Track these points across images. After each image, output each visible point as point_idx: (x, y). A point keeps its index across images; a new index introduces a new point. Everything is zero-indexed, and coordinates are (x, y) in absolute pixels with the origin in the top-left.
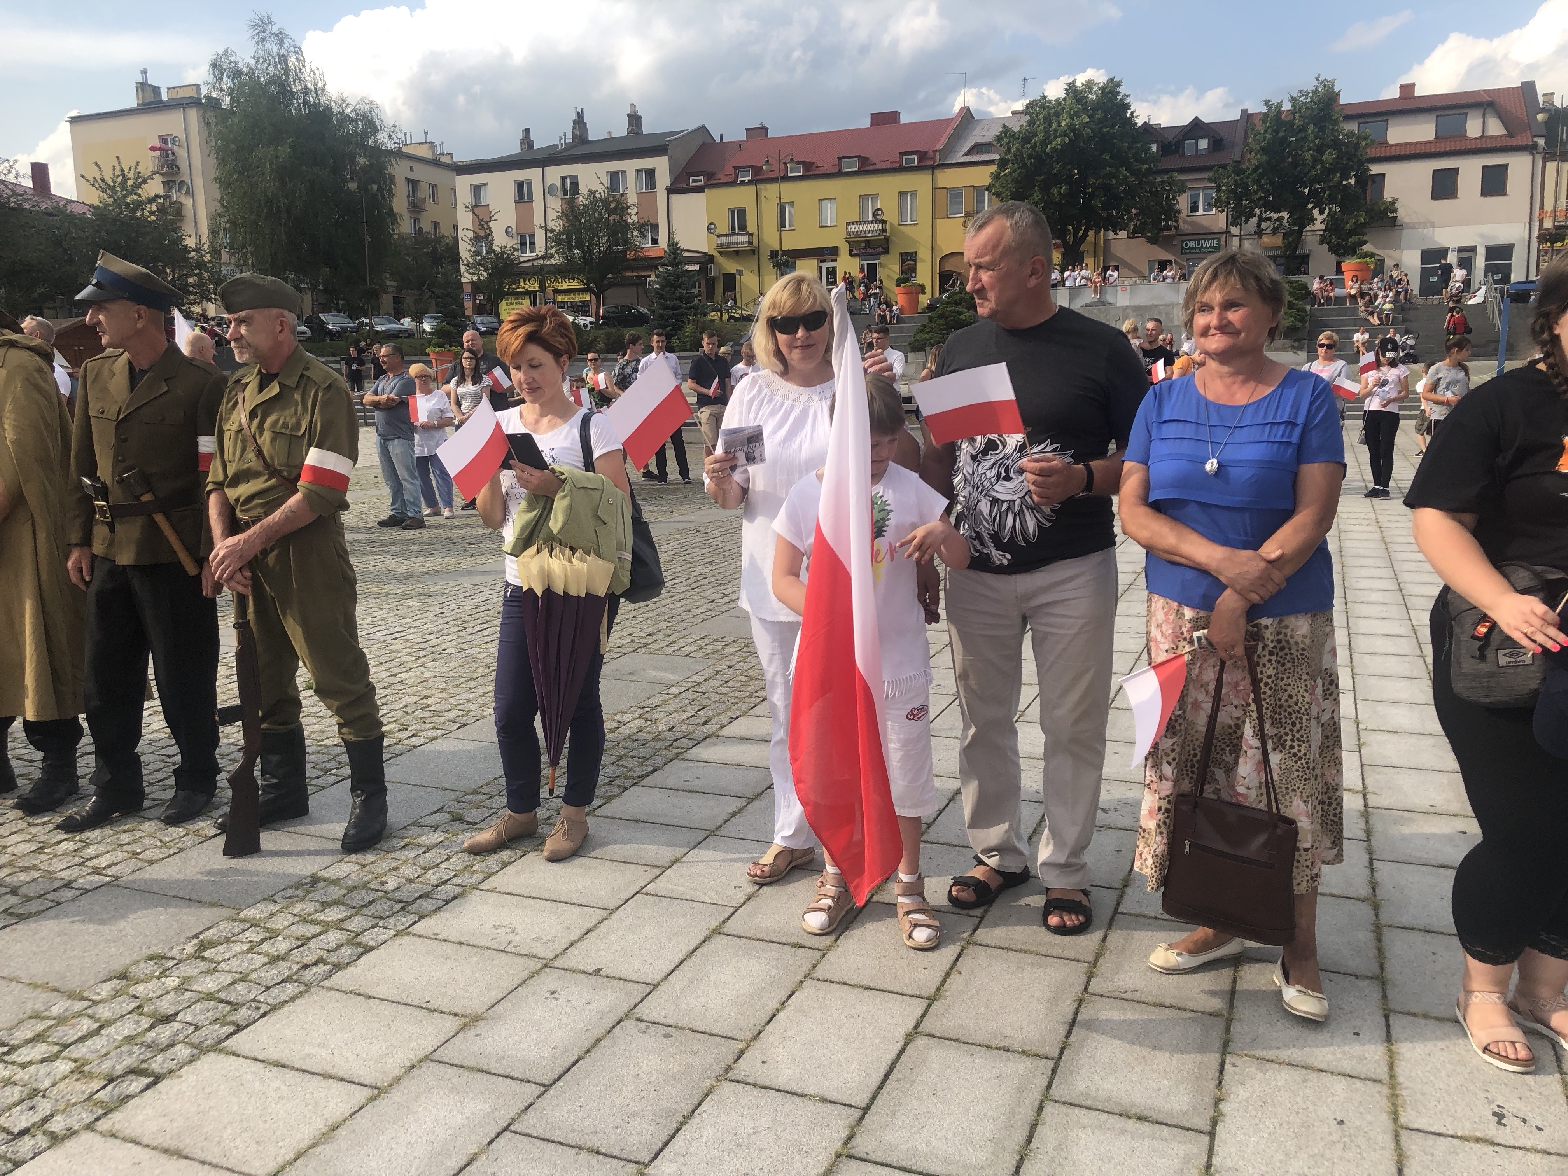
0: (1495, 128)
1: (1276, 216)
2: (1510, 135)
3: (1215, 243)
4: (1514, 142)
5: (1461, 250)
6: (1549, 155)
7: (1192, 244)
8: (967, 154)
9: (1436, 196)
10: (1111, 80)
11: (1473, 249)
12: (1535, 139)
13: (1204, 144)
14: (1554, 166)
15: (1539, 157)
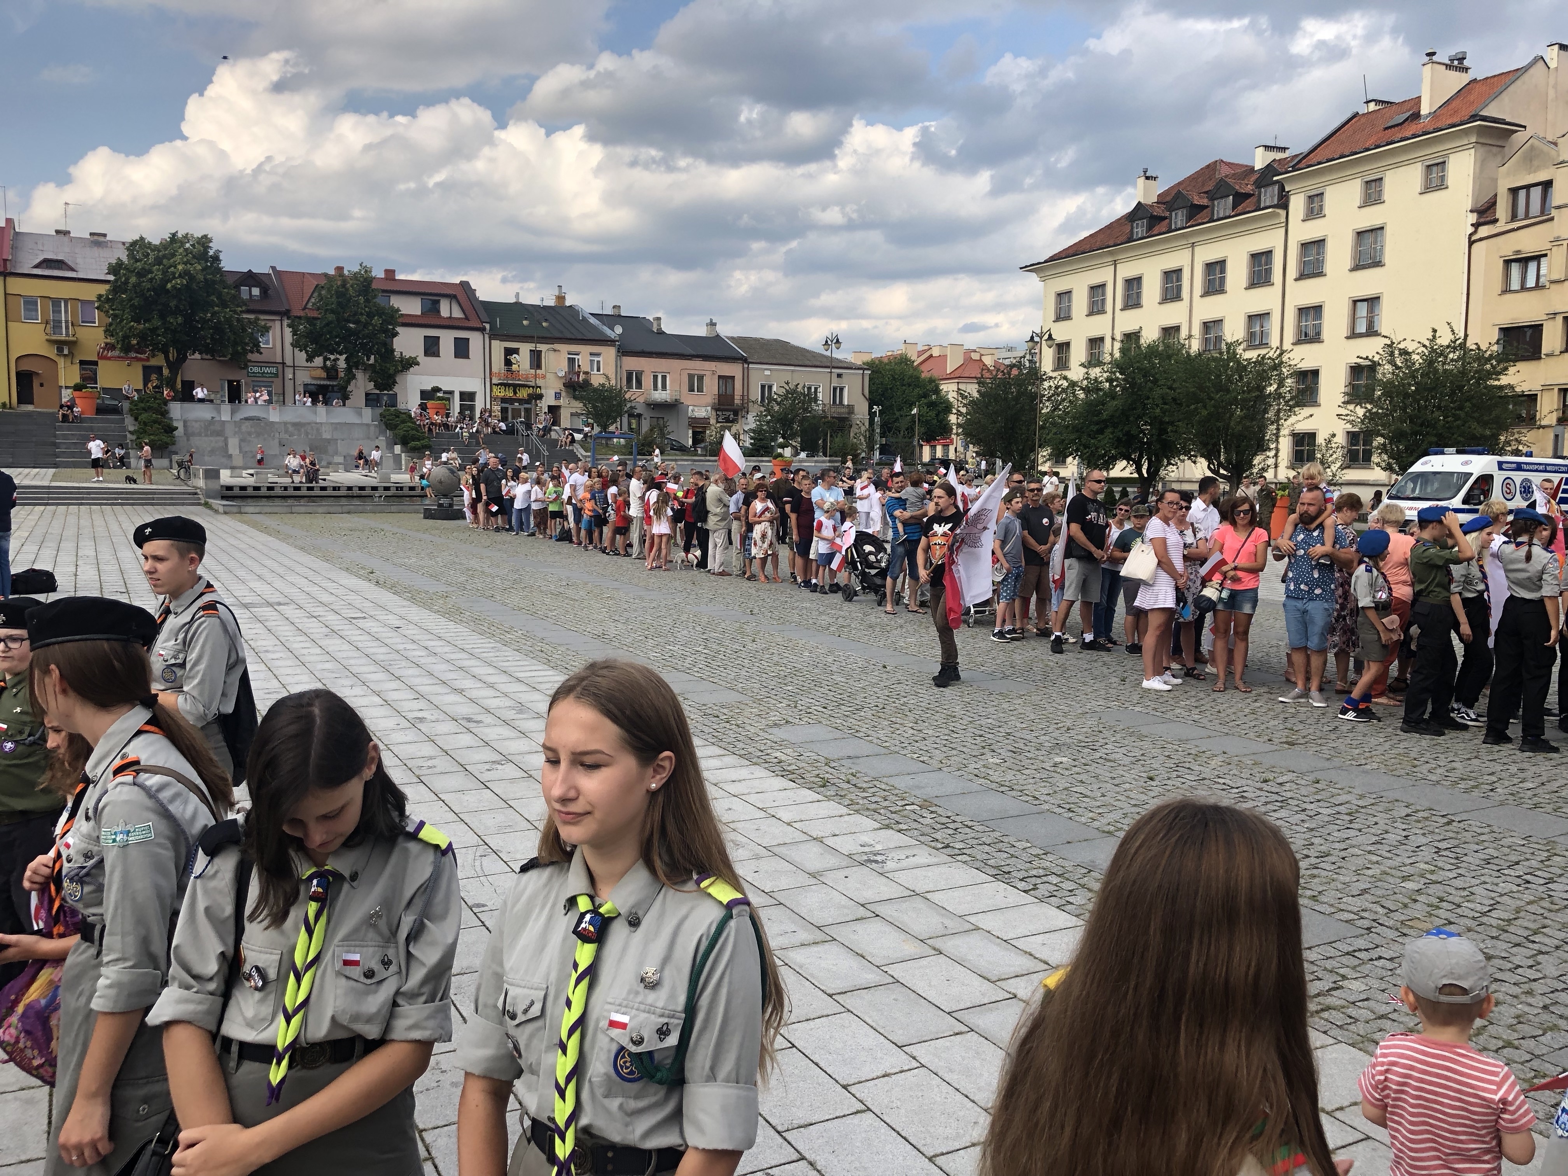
0: (457, 313)
1: (332, 357)
2: (467, 318)
3: (274, 370)
4: (471, 324)
5: (445, 391)
6: (494, 336)
7: (256, 370)
8: (36, 267)
9: (429, 354)
10: (205, 236)
11: (452, 392)
12: (482, 324)
13: (256, 291)
14: (496, 343)
15: (487, 336)
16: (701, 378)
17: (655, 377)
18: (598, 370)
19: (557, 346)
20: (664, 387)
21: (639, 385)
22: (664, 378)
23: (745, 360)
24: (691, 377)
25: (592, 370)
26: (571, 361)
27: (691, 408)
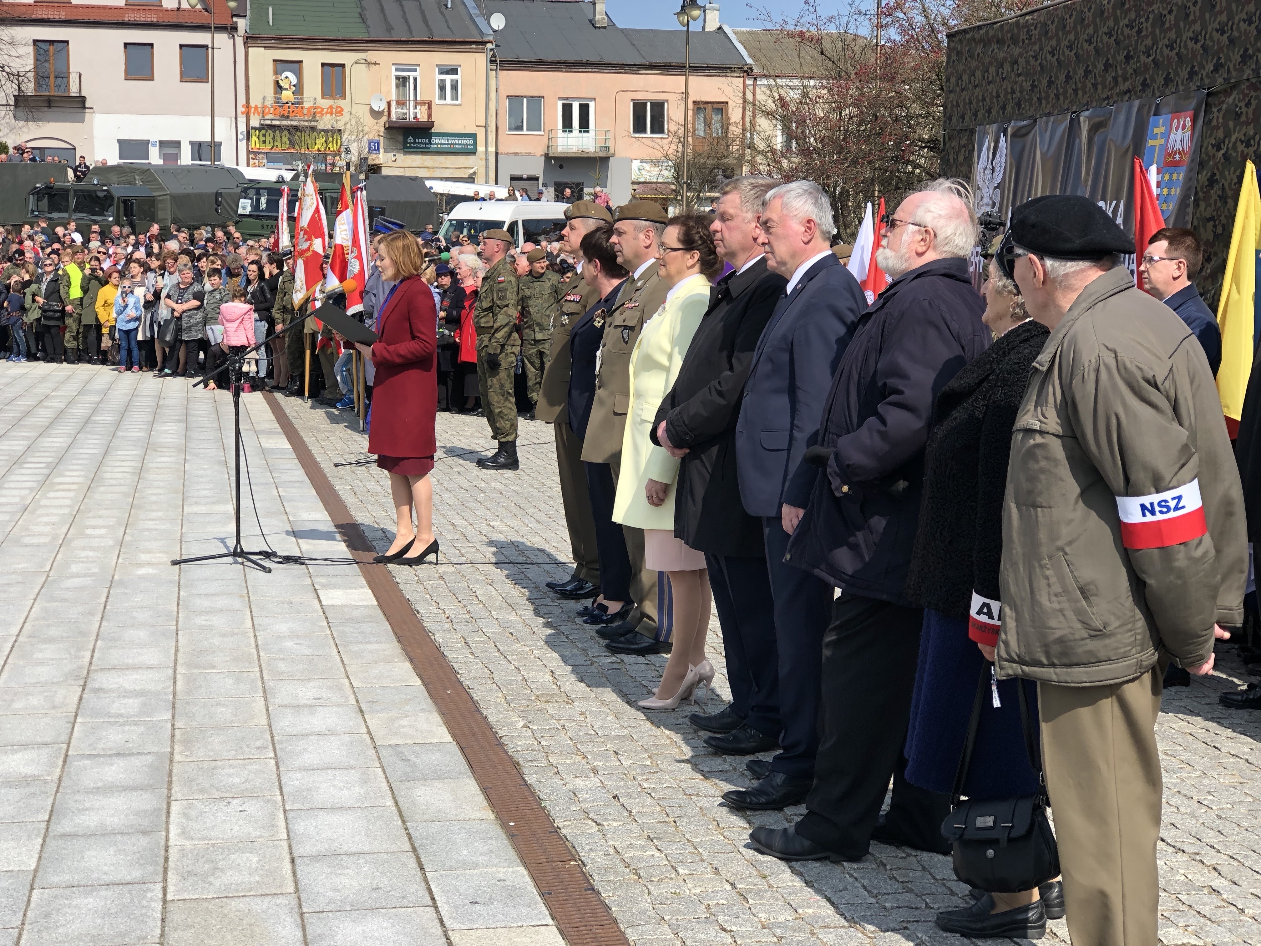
2: (208, 10)
4: (211, 20)
5: (163, 144)
6: (250, 40)
9: (130, 75)
11: (177, 144)
12: (235, 19)
14: (256, 52)
15: (240, 41)
16: (659, 108)
17: (567, 110)
18: (455, 97)
19: (372, 56)
20: (584, 125)
21: (535, 124)
22: (584, 109)
23: (747, 72)
24: (639, 108)
25: (443, 96)
26: (402, 82)
27: (636, 164)
